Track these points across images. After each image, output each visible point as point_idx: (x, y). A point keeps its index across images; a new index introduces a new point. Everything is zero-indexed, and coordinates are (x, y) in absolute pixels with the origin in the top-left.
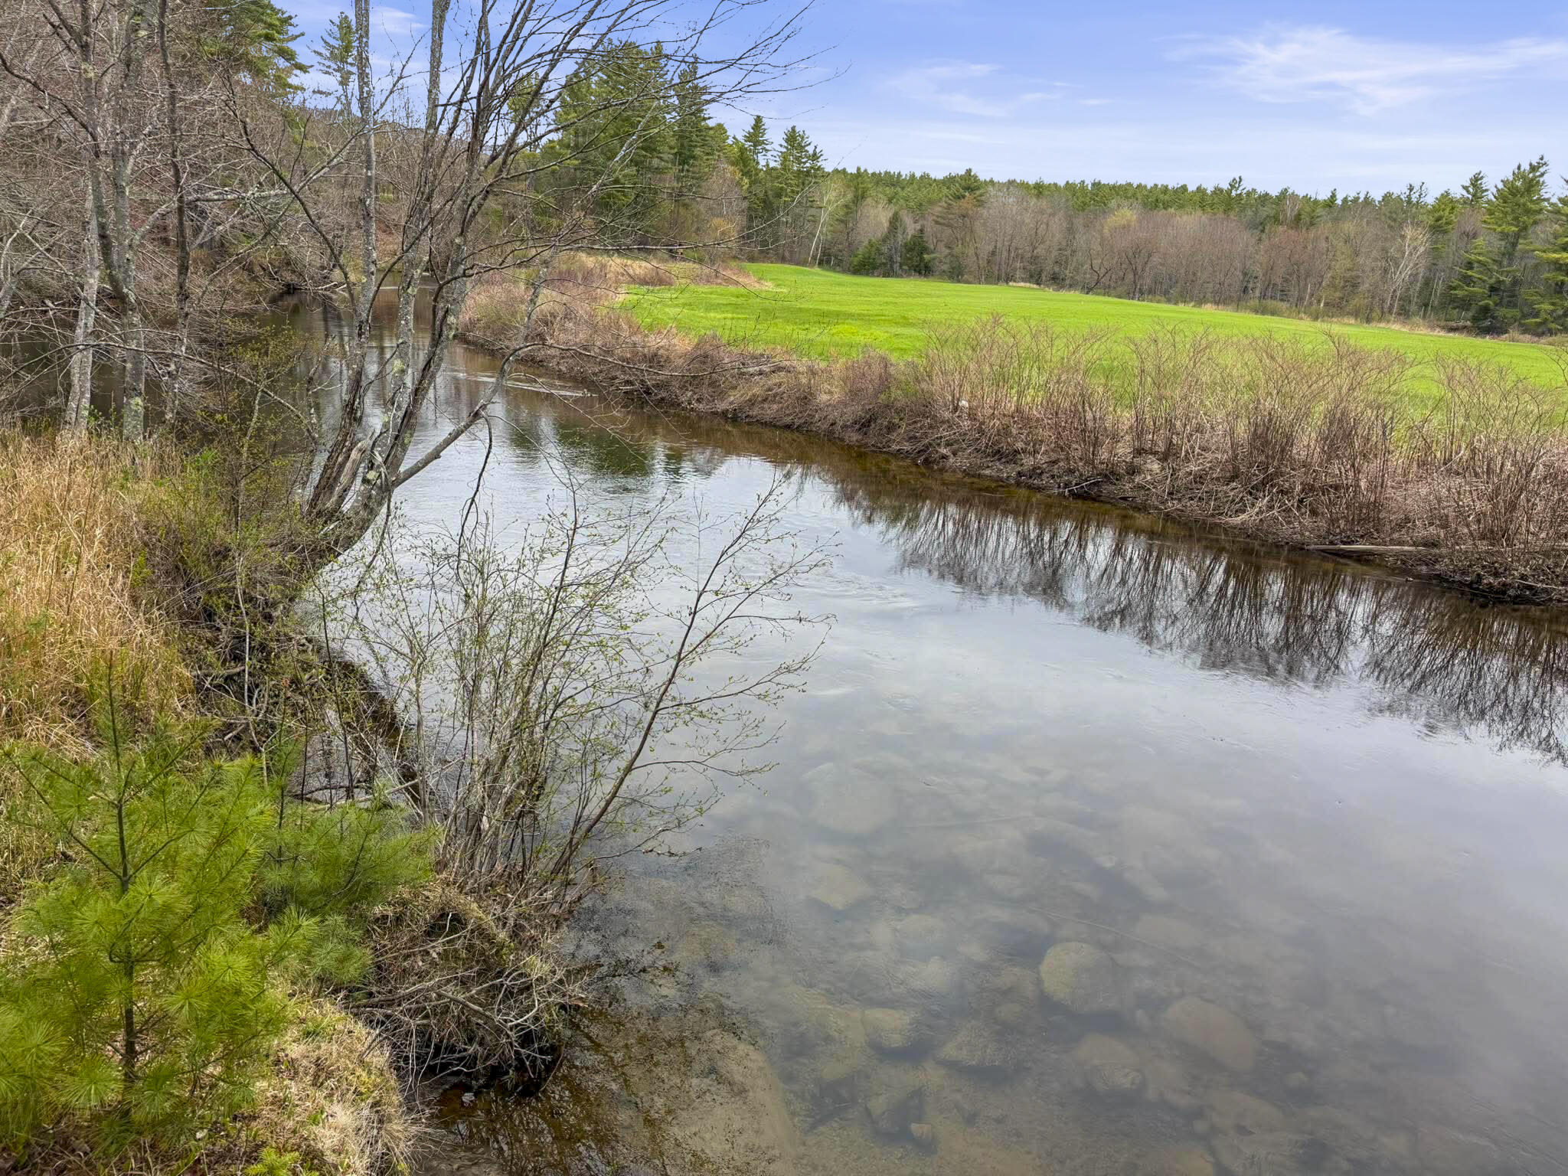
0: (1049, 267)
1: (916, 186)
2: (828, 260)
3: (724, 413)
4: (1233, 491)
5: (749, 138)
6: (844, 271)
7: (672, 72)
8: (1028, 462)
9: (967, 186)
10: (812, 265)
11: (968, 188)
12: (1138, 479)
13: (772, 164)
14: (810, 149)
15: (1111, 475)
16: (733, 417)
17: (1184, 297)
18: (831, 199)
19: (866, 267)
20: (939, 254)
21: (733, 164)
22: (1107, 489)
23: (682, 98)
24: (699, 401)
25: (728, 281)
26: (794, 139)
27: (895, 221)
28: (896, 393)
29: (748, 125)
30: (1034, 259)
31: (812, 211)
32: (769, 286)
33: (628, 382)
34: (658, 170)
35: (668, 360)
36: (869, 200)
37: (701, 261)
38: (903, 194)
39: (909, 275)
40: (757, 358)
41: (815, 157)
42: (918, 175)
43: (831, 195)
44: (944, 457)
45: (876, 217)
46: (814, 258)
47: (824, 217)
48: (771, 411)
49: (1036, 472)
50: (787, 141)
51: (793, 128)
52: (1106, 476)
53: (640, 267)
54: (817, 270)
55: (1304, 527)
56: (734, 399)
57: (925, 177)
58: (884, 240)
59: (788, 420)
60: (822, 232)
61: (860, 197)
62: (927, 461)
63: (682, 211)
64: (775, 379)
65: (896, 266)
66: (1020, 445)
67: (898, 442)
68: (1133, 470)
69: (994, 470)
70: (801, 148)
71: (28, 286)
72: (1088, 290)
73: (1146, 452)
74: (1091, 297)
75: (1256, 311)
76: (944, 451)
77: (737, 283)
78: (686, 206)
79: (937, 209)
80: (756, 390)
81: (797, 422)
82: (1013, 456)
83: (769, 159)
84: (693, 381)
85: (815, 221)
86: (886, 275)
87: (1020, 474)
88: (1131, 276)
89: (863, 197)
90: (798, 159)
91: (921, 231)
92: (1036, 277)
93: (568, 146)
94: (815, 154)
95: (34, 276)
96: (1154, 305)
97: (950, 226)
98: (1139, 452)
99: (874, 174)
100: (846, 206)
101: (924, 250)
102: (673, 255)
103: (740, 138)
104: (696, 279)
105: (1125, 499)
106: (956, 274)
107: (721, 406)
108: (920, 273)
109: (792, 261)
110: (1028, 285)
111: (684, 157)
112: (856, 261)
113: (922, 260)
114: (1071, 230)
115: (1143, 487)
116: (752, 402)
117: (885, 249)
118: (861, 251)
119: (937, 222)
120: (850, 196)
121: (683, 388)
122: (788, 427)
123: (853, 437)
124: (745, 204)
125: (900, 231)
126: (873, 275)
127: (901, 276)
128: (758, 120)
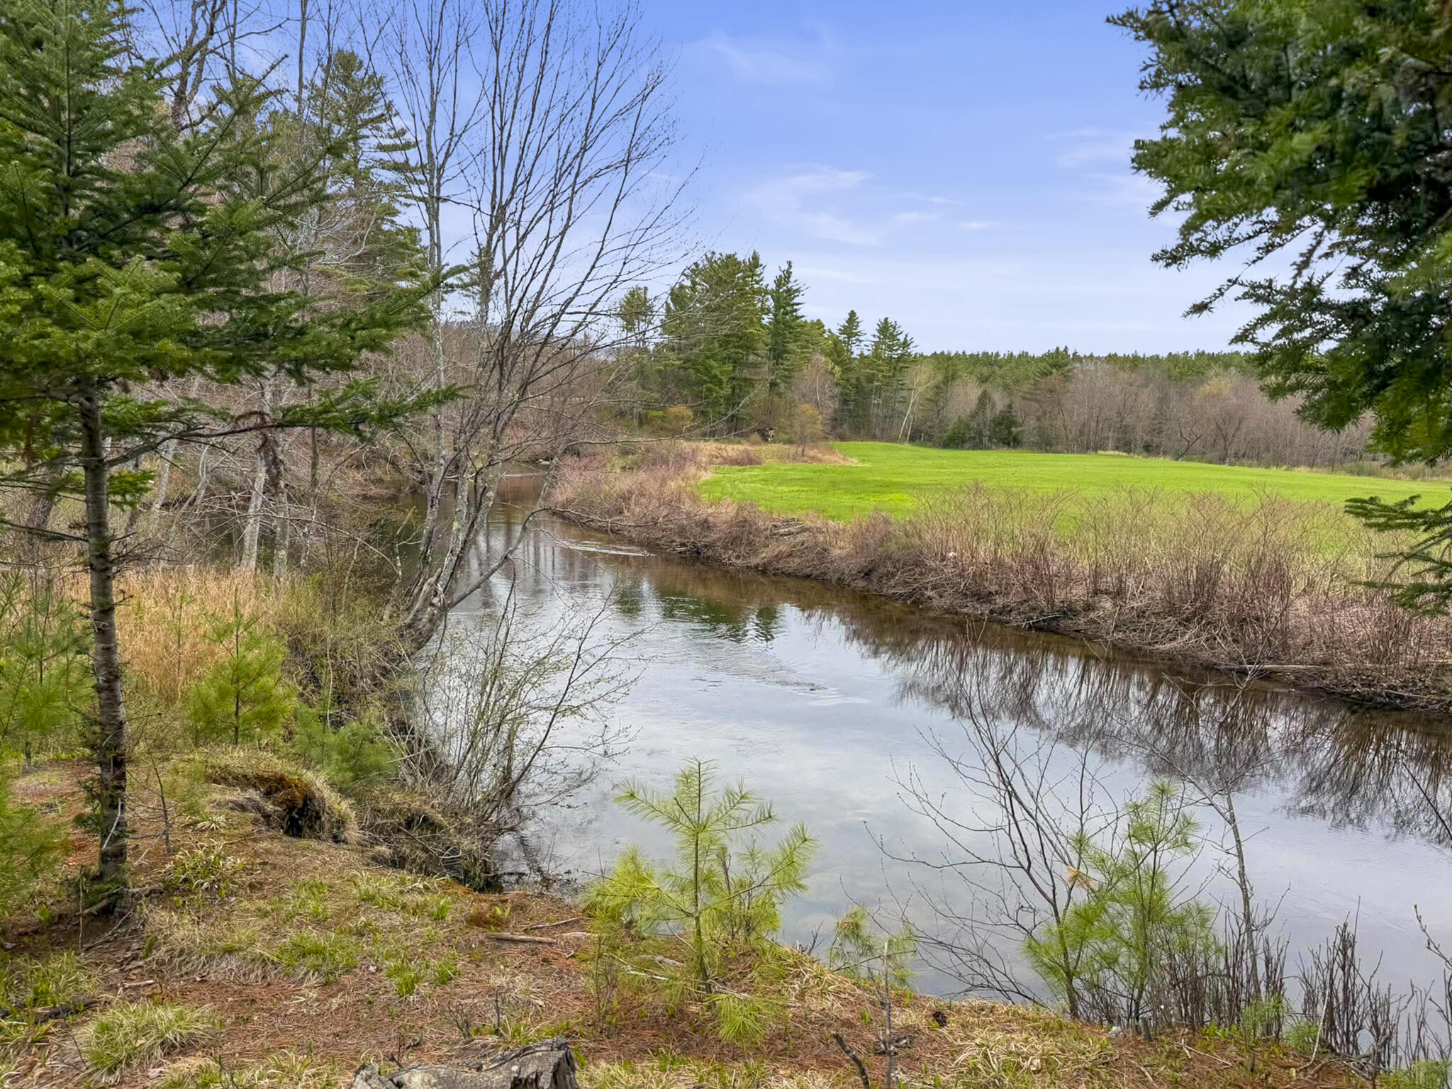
0: (1140, 436)
1: (1013, 365)
2: (917, 436)
3: (757, 566)
4: (1170, 623)
5: (843, 331)
6: (934, 446)
7: (769, 278)
8: (1000, 601)
9: (1058, 362)
10: (902, 441)
11: (1055, 366)
12: (1092, 615)
13: (866, 353)
14: (901, 338)
15: (1069, 611)
16: (763, 570)
17: (1278, 460)
18: (921, 381)
19: (957, 440)
20: (1028, 426)
21: (827, 355)
22: (1063, 623)
23: (777, 300)
24: (738, 557)
25: (813, 459)
26: (886, 329)
27: (984, 399)
28: (893, 547)
29: (843, 319)
30: (1124, 429)
31: (904, 393)
32: (854, 462)
33: (682, 545)
34: (754, 365)
35: (715, 525)
36: (958, 381)
37: (790, 442)
38: (1001, 372)
39: (998, 448)
40: (787, 523)
41: (905, 344)
42: (1016, 354)
43: (923, 377)
44: (930, 598)
45: (966, 396)
46: (905, 435)
47: (914, 398)
48: (794, 564)
49: (1007, 610)
50: (879, 331)
51: (886, 319)
52: (1064, 613)
53: (733, 449)
54: (907, 445)
55: (1224, 651)
56: (765, 555)
57: (1024, 355)
58: (973, 416)
59: (808, 571)
60: (912, 412)
61: (950, 378)
62: (916, 602)
63: (776, 399)
64: (800, 538)
65: (985, 440)
66: (994, 588)
67: (894, 587)
68: (1089, 608)
69: (972, 608)
70: (893, 337)
71: (219, 480)
72: (1177, 457)
73: (1101, 592)
74: (1181, 463)
75: (1351, 472)
76: (930, 593)
77: (820, 461)
78: (780, 395)
79: (1026, 387)
80: (783, 548)
81: (816, 573)
82: (987, 597)
83: (862, 347)
84: (733, 541)
85: (905, 401)
86: (975, 447)
87: (992, 612)
88: (1222, 442)
89: (953, 379)
90: (890, 348)
91: (1010, 406)
92: (1126, 446)
93: (673, 349)
94: (905, 341)
95: (223, 473)
96: (1246, 469)
97: (1037, 401)
98: (1097, 592)
99: (972, 355)
100: (937, 387)
101: (1013, 423)
102: (765, 438)
103: (836, 332)
104: (782, 458)
105: (1078, 631)
106: (1046, 444)
107: (754, 561)
108: (1009, 444)
109: (881, 439)
110: (1117, 453)
111: (778, 353)
112: (945, 436)
113: (1010, 433)
114: (1163, 400)
115: (1095, 622)
116: (778, 557)
117: (974, 424)
118: (950, 427)
119: (1024, 398)
120: (940, 378)
121: (725, 548)
122: (808, 577)
123: (861, 584)
124: (837, 390)
125: (988, 407)
126: (962, 448)
127: (990, 448)
128: (852, 314)
